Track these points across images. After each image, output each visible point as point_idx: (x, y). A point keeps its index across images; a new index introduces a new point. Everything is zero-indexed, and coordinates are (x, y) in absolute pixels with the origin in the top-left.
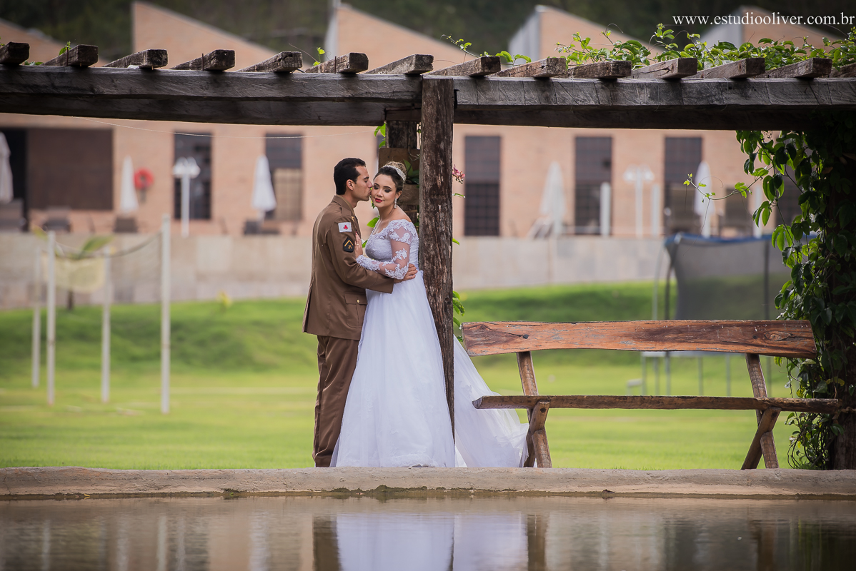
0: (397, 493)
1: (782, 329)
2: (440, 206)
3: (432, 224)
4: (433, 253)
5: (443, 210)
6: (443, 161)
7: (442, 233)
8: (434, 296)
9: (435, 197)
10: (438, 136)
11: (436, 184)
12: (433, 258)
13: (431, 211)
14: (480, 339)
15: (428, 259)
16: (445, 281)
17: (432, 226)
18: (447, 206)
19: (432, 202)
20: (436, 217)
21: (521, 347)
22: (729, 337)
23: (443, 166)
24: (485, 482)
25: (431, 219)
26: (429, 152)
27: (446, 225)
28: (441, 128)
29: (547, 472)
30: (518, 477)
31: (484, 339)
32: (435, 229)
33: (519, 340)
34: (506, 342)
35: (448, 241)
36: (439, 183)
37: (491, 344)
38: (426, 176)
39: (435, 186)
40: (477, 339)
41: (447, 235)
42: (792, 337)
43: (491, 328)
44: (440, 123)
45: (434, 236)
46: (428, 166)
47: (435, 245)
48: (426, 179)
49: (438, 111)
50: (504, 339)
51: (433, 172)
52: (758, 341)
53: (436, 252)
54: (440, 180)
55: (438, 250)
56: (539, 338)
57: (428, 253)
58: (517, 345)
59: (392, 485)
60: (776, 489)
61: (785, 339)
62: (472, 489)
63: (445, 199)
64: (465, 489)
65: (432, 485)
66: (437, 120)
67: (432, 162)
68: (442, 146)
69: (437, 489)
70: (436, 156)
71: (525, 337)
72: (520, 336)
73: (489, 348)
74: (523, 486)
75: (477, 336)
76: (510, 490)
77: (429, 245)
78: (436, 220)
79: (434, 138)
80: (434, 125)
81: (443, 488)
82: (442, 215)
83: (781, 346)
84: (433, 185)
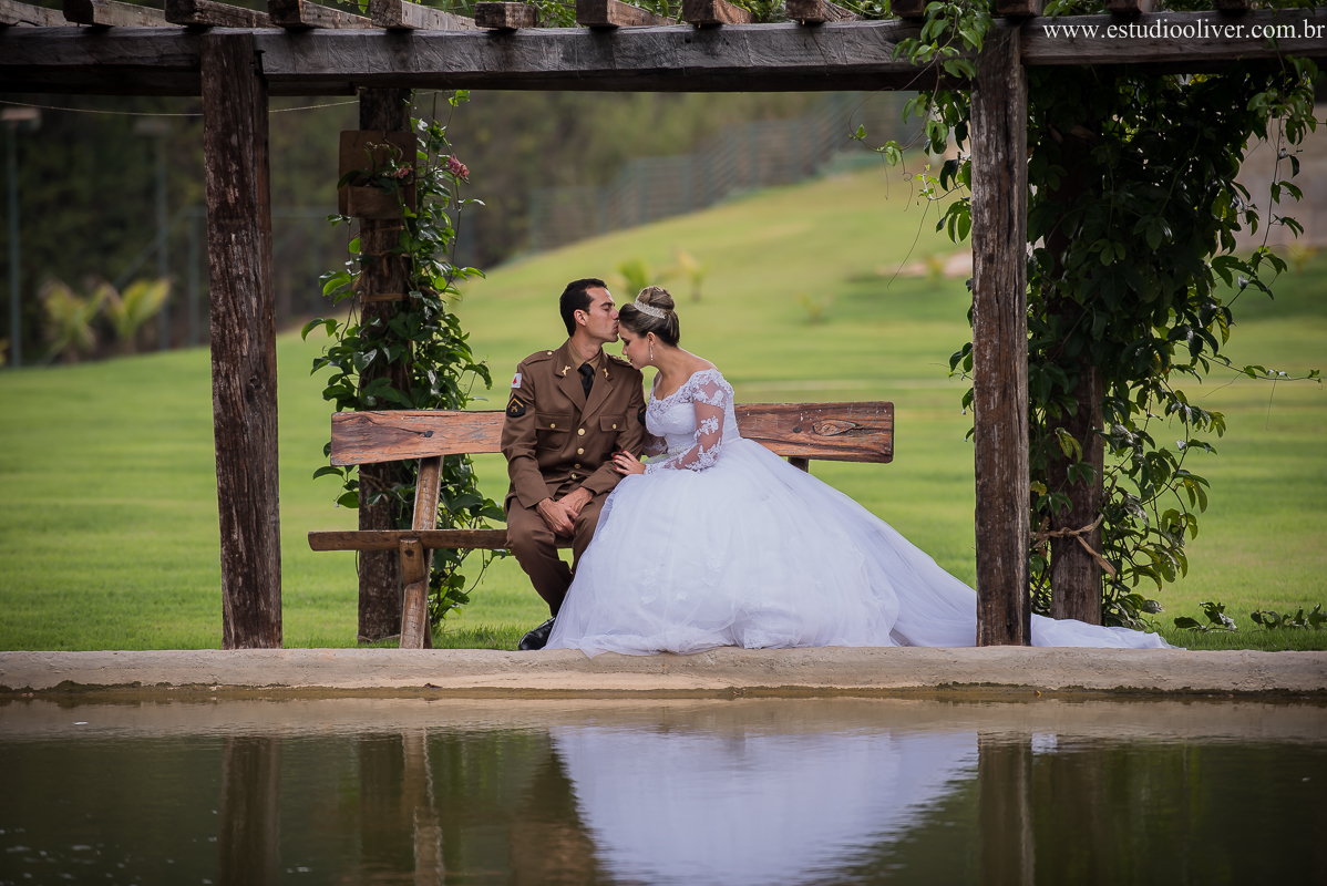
0: (91, 694)
1: (843, 417)
2: (233, 236)
3: (220, 263)
4: (222, 309)
5: (239, 242)
6: (237, 164)
7: (239, 277)
8: (227, 376)
9: (227, 221)
10: (226, 125)
11: (226, 201)
12: (224, 317)
13: (219, 244)
14: (353, 439)
15: (216, 319)
16: (245, 353)
17: (221, 267)
18: (247, 235)
19: (221, 229)
20: (226, 253)
21: (417, 451)
22: (756, 430)
23: (236, 172)
24: (238, 674)
25: (218, 257)
26: (213, 150)
27: (246, 264)
28: (229, 112)
29: (341, 656)
30: (292, 665)
31: (361, 438)
32: (225, 272)
33: (416, 439)
34: (396, 443)
35: (250, 290)
36: (231, 199)
37: (371, 447)
38: (210, 188)
39: (224, 204)
40: (350, 439)
41: (248, 280)
42: (858, 430)
43: (376, 421)
44: (228, 104)
45: (224, 282)
46: (211, 173)
47: (225, 297)
48: (209, 194)
49: (224, 86)
50: (394, 437)
51: (220, 182)
52: (801, 436)
53: (228, 308)
54: (233, 194)
55: (231, 305)
56: (449, 436)
57: (216, 309)
58: (411, 447)
59: (82, 680)
60: (700, 680)
61: (844, 433)
62: (215, 684)
63: (243, 223)
64: (203, 684)
65: (150, 680)
66: (223, 101)
67: (217, 165)
68: (234, 140)
69: (158, 684)
70: (224, 157)
71: (429, 434)
72: (419, 433)
73: (365, 453)
74: (300, 678)
75: (351, 434)
76: (278, 685)
77: (217, 297)
78: (227, 259)
79: (220, 128)
80: (219, 108)
81: (168, 684)
82: (237, 249)
83: (835, 444)
84: (221, 203)
